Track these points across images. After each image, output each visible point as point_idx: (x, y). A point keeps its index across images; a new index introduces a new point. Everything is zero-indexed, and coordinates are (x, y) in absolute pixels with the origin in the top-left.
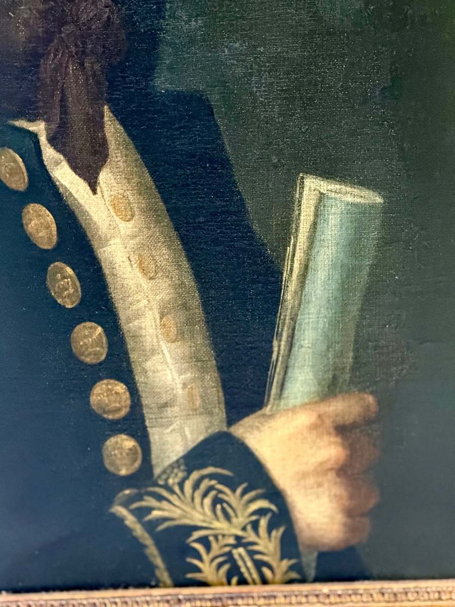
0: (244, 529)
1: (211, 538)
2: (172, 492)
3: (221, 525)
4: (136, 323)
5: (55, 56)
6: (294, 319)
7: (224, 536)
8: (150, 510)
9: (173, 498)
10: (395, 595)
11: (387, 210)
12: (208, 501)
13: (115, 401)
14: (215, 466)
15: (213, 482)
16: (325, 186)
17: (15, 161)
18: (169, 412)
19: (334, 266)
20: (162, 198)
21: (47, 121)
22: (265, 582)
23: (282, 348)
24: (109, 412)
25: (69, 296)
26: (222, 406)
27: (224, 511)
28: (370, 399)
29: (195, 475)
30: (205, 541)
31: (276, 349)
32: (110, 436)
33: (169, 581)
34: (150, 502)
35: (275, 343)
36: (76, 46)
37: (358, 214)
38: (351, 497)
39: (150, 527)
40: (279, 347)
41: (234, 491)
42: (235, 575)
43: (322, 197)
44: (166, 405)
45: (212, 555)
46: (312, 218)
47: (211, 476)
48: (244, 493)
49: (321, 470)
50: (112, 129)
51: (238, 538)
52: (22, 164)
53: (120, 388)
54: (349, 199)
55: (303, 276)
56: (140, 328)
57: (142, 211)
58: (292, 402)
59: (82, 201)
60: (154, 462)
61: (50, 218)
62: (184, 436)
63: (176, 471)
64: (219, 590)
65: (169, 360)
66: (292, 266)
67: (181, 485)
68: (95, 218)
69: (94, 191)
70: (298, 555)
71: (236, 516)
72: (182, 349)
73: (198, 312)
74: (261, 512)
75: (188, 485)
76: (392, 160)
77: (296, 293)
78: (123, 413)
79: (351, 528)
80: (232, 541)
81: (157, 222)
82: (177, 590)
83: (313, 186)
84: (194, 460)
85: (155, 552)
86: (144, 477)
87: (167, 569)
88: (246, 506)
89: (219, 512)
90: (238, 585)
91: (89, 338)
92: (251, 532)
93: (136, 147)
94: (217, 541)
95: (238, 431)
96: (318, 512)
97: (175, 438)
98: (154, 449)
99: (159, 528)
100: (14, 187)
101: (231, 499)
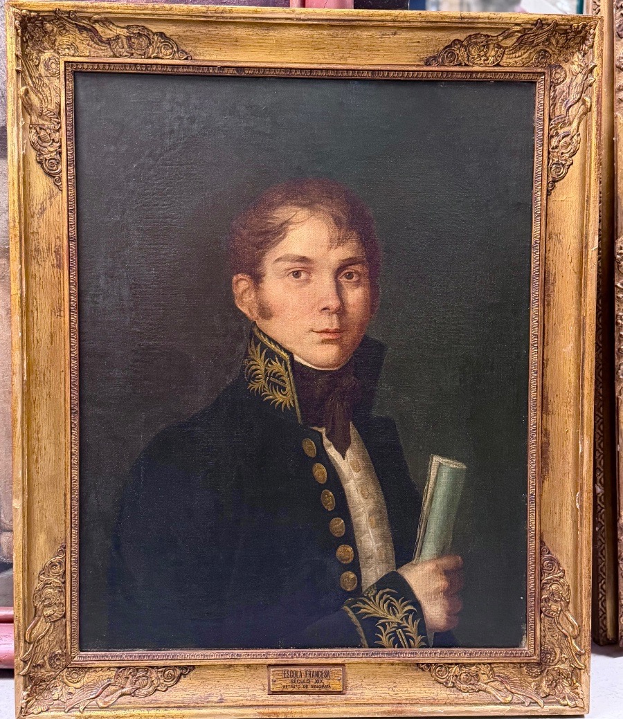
0: (402, 619)
1: (387, 624)
2: (370, 600)
3: (391, 618)
4: (358, 519)
6: (427, 520)
7: (392, 622)
8: (359, 608)
9: (370, 603)
10: (470, 654)
11: (467, 471)
12: (386, 605)
13: (347, 555)
14: (390, 588)
15: (389, 596)
16: (441, 460)
17: (312, 444)
18: (370, 561)
19: (444, 496)
20: (372, 462)
21: (327, 428)
22: (410, 647)
25: (330, 505)
26: (394, 559)
27: (393, 609)
28: (459, 558)
29: (381, 592)
30: (384, 625)
31: (418, 533)
32: (344, 572)
33: (366, 645)
34: (361, 605)
35: (418, 530)
37: (455, 473)
38: (450, 605)
39: (359, 617)
40: (420, 532)
41: (398, 601)
42: (397, 643)
43: (440, 465)
44: (369, 558)
45: (386, 632)
46: (436, 474)
47: (388, 593)
48: (402, 603)
50: (353, 432)
51: (398, 624)
52: (314, 446)
53: (350, 549)
54: (452, 466)
55: (431, 500)
56: (360, 521)
57: (364, 468)
59: (338, 463)
60: (363, 585)
61: (324, 470)
62: (377, 573)
63: (372, 590)
64: (390, 649)
65: (372, 537)
66: (426, 496)
67: (374, 597)
68: (343, 471)
69: (344, 459)
70: (426, 635)
71: (399, 613)
72: (377, 532)
74: (410, 611)
75: (377, 597)
76: (470, 449)
77: (428, 507)
78: (350, 561)
79: (449, 621)
80: (396, 625)
81: (370, 473)
82: (371, 649)
83: (436, 460)
84: (380, 584)
85: (361, 630)
86: (358, 592)
87: (366, 638)
88: (403, 609)
89: (391, 611)
90: (398, 647)
91: (338, 525)
92: (405, 621)
93: (363, 440)
94: (389, 625)
95: (401, 571)
96: (435, 612)
97: (372, 574)
98: (363, 578)
99: (363, 618)
100: (310, 455)
101: (397, 604)
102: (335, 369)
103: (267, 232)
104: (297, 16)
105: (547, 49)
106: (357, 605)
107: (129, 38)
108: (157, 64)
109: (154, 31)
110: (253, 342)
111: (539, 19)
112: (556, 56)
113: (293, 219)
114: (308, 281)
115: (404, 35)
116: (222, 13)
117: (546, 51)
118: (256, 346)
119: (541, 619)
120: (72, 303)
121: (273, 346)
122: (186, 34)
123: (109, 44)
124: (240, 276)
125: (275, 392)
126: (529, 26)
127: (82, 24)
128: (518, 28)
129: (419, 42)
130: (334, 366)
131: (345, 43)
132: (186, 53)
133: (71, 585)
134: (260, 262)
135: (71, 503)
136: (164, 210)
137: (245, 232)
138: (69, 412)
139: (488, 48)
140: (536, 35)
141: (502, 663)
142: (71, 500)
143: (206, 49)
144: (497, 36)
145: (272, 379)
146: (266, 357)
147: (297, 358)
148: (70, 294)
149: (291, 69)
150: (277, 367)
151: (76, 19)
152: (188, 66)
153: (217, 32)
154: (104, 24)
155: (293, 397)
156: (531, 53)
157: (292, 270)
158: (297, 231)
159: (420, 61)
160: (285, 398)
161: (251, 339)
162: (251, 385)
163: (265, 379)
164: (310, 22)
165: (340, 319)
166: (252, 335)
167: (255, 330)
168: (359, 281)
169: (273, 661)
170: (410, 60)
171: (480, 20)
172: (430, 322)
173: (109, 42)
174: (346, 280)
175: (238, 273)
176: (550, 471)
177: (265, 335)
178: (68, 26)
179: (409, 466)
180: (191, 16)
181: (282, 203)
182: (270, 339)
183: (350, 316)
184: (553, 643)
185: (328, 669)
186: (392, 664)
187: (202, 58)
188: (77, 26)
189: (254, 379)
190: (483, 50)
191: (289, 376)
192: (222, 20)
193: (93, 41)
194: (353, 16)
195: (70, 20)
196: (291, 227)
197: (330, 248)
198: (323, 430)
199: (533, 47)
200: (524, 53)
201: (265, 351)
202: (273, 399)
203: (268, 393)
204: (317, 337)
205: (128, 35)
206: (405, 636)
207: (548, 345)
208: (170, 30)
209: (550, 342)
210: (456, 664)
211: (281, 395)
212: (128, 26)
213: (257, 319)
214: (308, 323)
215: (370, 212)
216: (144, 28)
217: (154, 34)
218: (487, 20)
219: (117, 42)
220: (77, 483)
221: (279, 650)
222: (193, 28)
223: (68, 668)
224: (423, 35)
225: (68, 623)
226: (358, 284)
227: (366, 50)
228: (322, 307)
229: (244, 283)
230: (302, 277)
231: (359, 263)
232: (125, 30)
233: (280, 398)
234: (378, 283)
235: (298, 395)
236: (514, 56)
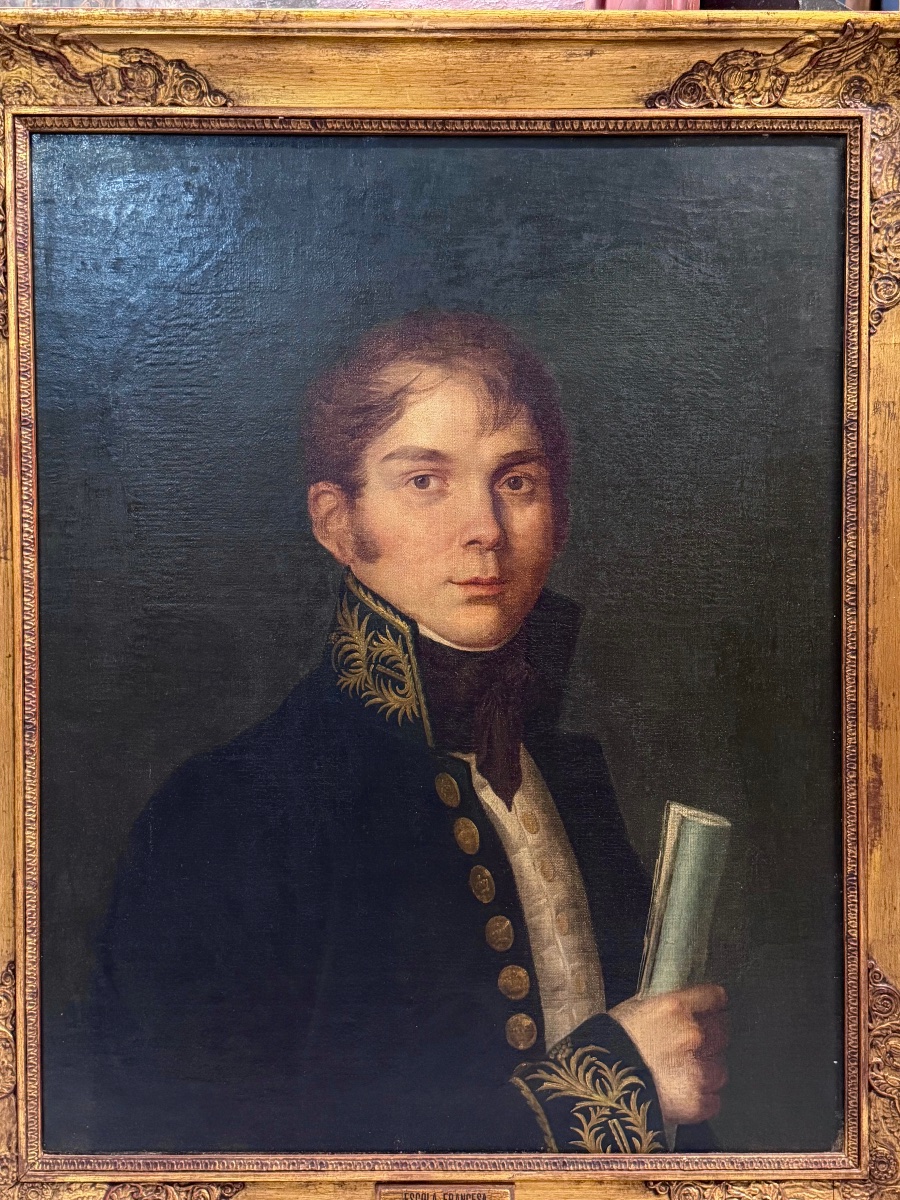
0: (618, 1102)
1: (591, 1109)
2: (561, 1067)
3: (599, 1098)
4: (537, 918)
5: (487, 704)
6: (661, 919)
7: (601, 1107)
8: (543, 1081)
9: (561, 1072)
10: (742, 1164)
11: (734, 832)
12: (589, 1075)
13: (518, 984)
14: (596, 1045)
15: (594, 1059)
16: (686, 811)
17: (451, 783)
18: (560, 995)
19: (692, 876)
20: (561, 816)
21: (478, 754)
22: (634, 1151)
23: (651, 943)
24: (514, 993)
25: (486, 893)
26: (603, 992)
27: (601, 1083)
28: (722, 990)
29: (579, 1052)
30: (585, 1111)
31: (646, 944)
32: (513, 1014)
33: (555, 1148)
34: (543, 1075)
35: (646, 939)
36: (502, 697)
37: (712, 835)
38: (705, 1076)
39: (541, 1097)
40: (649, 942)
41: (610, 1067)
42: (609, 1144)
43: (683, 820)
44: (557, 989)
45: (591, 1125)
46: (676, 836)
47: (592, 1054)
48: (618, 1070)
49: (682, 1051)
50: (525, 761)
51: (612, 1109)
52: (456, 787)
53: (522, 973)
54: (705, 822)
55: (669, 883)
56: (540, 922)
57: (546, 826)
58: (659, 990)
59: (500, 817)
60: (547, 1038)
61: (475, 829)
62: (571, 1017)
63: (564, 1047)
64: (596, 1156)
65: (561, 950)
66: (660, 875)
67: (568, 1060)
68: (509, 831)
69: (510, 810)
70: (662, 1129)
71: (612, 1090)
72: (571, 941)
73: (586, 910)
74: (632, 1087)
75: (573, 1060)
76: (736, 793)
77: (662, 897)
78: (524, 994)
79: (704, 1104)
80: (607, 1112)
81: (556, 835)
82: (562, 1155)
83: (676, 811)
84: (579, 1038)
85: (545, 1120)
86: (538, 1052)
87: (554, 1136)
88: (620, 1082)
89: (598, 1086)
90: (612, 1151)
91: (500, 929)
92: (624, 1105)
93: (543, 775)
94: (596, 1111)
95: (615, 1014)
96: (679, 1089)
97: (564, 1018)
98: (547, 1027)
99: (549, 1099)
100: (449, 803)
101: (608, 1074)
102: (492, 649)
103: (369, 408)
104: (416, 25)
105: (865, 76)
106: (537, 1076)
107: (123, 72)
108: (172, 116)
109: (168, 57)
110: (345, 602)
111: (848, 21)
112: (880, 88)
113: (415, 384)
114: (442, 493)
115: (609, 55)
116: (283, 21)
117: (861, 80)
118: (351, 610)
119: (870, 1101)
120: (25, 535)
121: (381, 609)
122: (223, 61)
123: (90, 82)
124: (322, 486)
125: (385, 691)
126: (830, 34)
127: (40, 49)
128: (812, 38)
129: (634, 67)
130: (490, 643)
131: (501, 71)
132: (224, 95)
133: (26, 1035)
134: (356, 460)
135: (25, 891)
136: (188, 371)
137: (329, 409)
138: (21, 728)
139: (758, 75)
140: (843, 51)
141: (800, 1180)
142: (25, 884)
143: (259, 87)
144: (774, 54)
145: (380, 668)
146: (368, 630)
147: (424, 631)
148: (22, 520)
149: (408, 119)
150: (388, 646)
151: (28, 39)
152: (227, 118)
153: (276, 57)
154: (80, 48)
155: (418, 700)
156: (835, 83)
157: (413, 475)
158: (422, 406)
159: (638, 100)
160: (403, 701)
161: (341, 597)
162: (343, 679)
163: (368, 669)
164: (439, 35)
165: (499, 560)
166: (343, 590)
167: (350, 580)
168: (532, 492)
169: (385, 1177)
170: (619, 99)
171: (743, 25)
172: (661, 564)
173: (88, 79)
174: (510, 491)
175: (317, 481)
176: (883, 832)
177: (367, 590)
178: (17, 51)
179: (627, 823)
180: (230, 28)
181: (394, 357)
182: (377, 597)
183: (516, 554)
184: (891, 1144)
185: (484, 1190)
186: (601, 1182)
187: (251, 103)
188: (34, 52)
189: (348, 667)
190: (749, 80)
191: (409, 661)
192: (284, 34)
193: (61, 78)
194: (514, 21)
195: (19, 42)
196: (411, 398)
197: (480, 434)
198: (471, 759)
199: (839, 73)
200: (823, 83)
201: (367, 618)
202: (381, 704)
203: (374, 693)
204: (459, 593)
205: (123, 65)
206: (625, 1131)
207: (875, 603)
208: (194, 55)
209: (879, 596)
210: (718, 1183)
211: (396, 696)
212: (121, 50)
213: (352, 561)
214: (442, 568)
215: (551, 369)
216: (149, 52)
217: (167, 63)
218: (754, 25)
219: (104, 80)
220: (36, 855)
221: (397, 1156)
222: (235, 51)
223: (23, 1184)
224: (642, 54)
225: (21, 1103)
226: (530, 497)
227: (541, 83)
228: (467, 538)
229: (328, 497)
230: (430, 487)
231: (533, 459)
232: (117, 57)
233: (394, 700)
234: (567, 496)
235: (426, 697)
236: (805, 88)
